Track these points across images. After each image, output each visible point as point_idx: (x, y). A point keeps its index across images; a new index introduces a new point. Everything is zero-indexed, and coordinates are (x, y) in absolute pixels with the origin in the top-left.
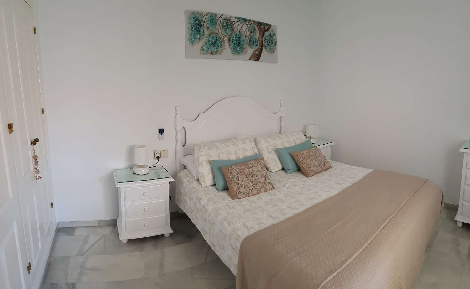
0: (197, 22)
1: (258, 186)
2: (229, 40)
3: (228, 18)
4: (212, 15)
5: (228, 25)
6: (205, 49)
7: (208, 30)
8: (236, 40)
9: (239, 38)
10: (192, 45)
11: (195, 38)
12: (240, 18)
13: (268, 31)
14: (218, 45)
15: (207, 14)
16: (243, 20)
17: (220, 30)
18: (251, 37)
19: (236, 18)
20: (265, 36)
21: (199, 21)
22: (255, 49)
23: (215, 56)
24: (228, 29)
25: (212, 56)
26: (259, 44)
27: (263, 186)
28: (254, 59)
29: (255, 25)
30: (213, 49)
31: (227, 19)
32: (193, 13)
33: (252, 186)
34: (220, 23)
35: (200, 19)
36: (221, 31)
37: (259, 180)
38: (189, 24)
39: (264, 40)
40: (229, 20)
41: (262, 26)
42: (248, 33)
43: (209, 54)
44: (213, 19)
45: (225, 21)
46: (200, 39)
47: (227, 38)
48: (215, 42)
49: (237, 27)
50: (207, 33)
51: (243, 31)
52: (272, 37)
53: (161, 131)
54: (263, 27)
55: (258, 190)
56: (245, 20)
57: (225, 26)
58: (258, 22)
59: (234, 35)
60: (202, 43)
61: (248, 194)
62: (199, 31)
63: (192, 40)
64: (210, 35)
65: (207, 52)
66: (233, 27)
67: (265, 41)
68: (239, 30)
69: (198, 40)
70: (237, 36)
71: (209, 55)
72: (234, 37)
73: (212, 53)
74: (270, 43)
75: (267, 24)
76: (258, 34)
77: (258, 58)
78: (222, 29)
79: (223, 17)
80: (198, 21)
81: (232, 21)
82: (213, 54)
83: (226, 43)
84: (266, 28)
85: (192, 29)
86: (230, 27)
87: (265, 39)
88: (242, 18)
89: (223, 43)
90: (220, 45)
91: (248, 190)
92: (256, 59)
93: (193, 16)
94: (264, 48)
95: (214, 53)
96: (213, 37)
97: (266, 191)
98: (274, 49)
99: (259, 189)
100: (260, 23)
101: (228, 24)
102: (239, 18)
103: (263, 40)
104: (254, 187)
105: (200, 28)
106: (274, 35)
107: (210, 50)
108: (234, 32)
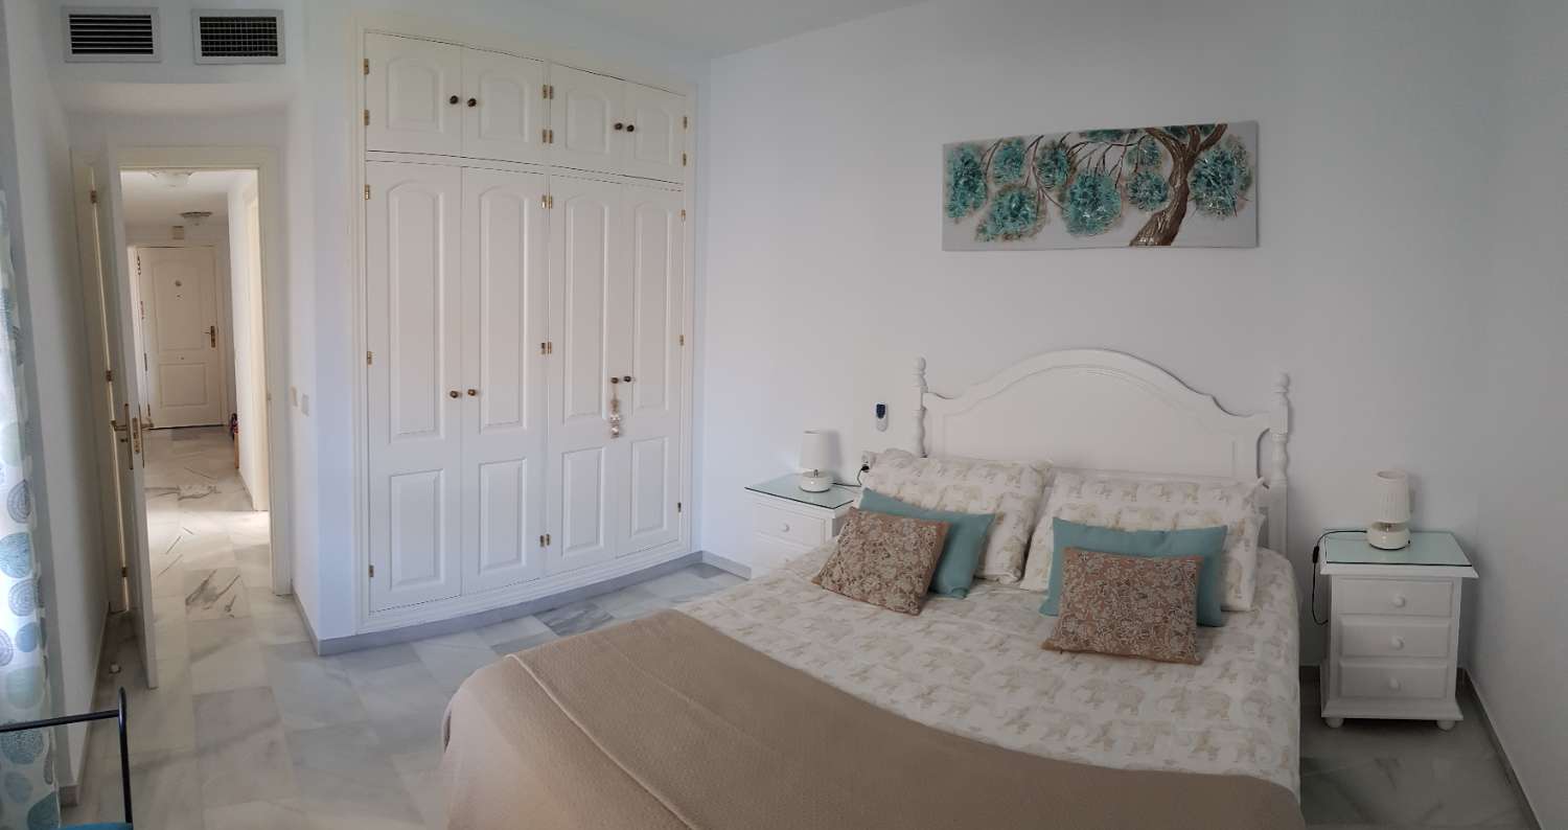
0: (970, 167)
1: (870, 579)
2: (1062, 198)
3: (1058, 141)
4: (1009, 143)
5: (1056, 161)
6: (989, 228)
7: (996, 183)
8: (1085, 195)
9: (1093, 187)
10: (957, 222)
11: (964, 204)
12: (1098, 131)
13: (1212, 149)
14: (1026, 216)
15: (997, 144)
16: (1108, 136)
17: (1032, 177)
18: (1139, 179)
19: (1082, 134)
20: (1196, 166)
21: (975, 164)
22: (1156, 211)
23: (1016, 243)
24: (1057, 171)
25: (1008, 244)
26: (1171, 192)
27: (880, 589)
28: (1152, 240)
29: (1156, 140)
30: (1010, 227)
31: (1053, 143)
32: (961, 148)
33: (856, 574)
34: (1034, 159)
35: (977, 159)
36: (1037, 179)
37: (882, 570)
38: (950, 173)
39: (1194, 178)
40: (1062, 145)
41: (1184, 137)
42: (1127, 169)
43: (1000, 239)
44: (1013, 153)
45: (1046, 151)
46: (976, 207)
47: (1053, 195)
48: (1018, 209)
49: (1087, 159)
50: (994, 188)
51: (1109, 168)
52: (1231, 163)
53: (881, 410)
54: (1188, 138)
55: (863, 591)
56: (1117, 134)
57: (1046, 165)
58: (1167, 128)
59: (1076, 183)
60: (981, 214)
61: (841, 587)
62: (973, 189)
63: (954, 210)
64: (1001, 194)
65: (994, 237)
66: (1073, 162)
67: (1196, 181)
68: (1093, 165)
69: (972, 209)
70: (1087, 184)
71: (1000, 241)
72: (1076, 188)
73: (1007, 237)
74: (1218, 183)
75: (1204, 128)
76: (1167, 167)
77: (1167, 238)
78: (1040, 173)
79: (1042, 143)
80: (971, 165)
81: (1071, 146)
82: (1012, 239)
83: (1052, 209)
84: (1203, 139)
85: (956, 184)
86: (1062, 164)
87: (1199, 176)
88: (1105, 131)
89: (1041, 208)
90: (1034, 216)
91: (845, 576)
92: (1158, 239)
93: (962, 155)
94: (1191, 206)
95: (1015, 237)
96: (1012, 197)
97: (882, 604)
98: (1238, 200)
99: (867, 590)
100: (1176, 130)
101: (1058, 156)
102: (1093, 134)
103: (1190, 178)
104: (861, 577)
105: (975, 180)
106: (1241, 154)
107: (1002, 231)
108: (1076, 174)
